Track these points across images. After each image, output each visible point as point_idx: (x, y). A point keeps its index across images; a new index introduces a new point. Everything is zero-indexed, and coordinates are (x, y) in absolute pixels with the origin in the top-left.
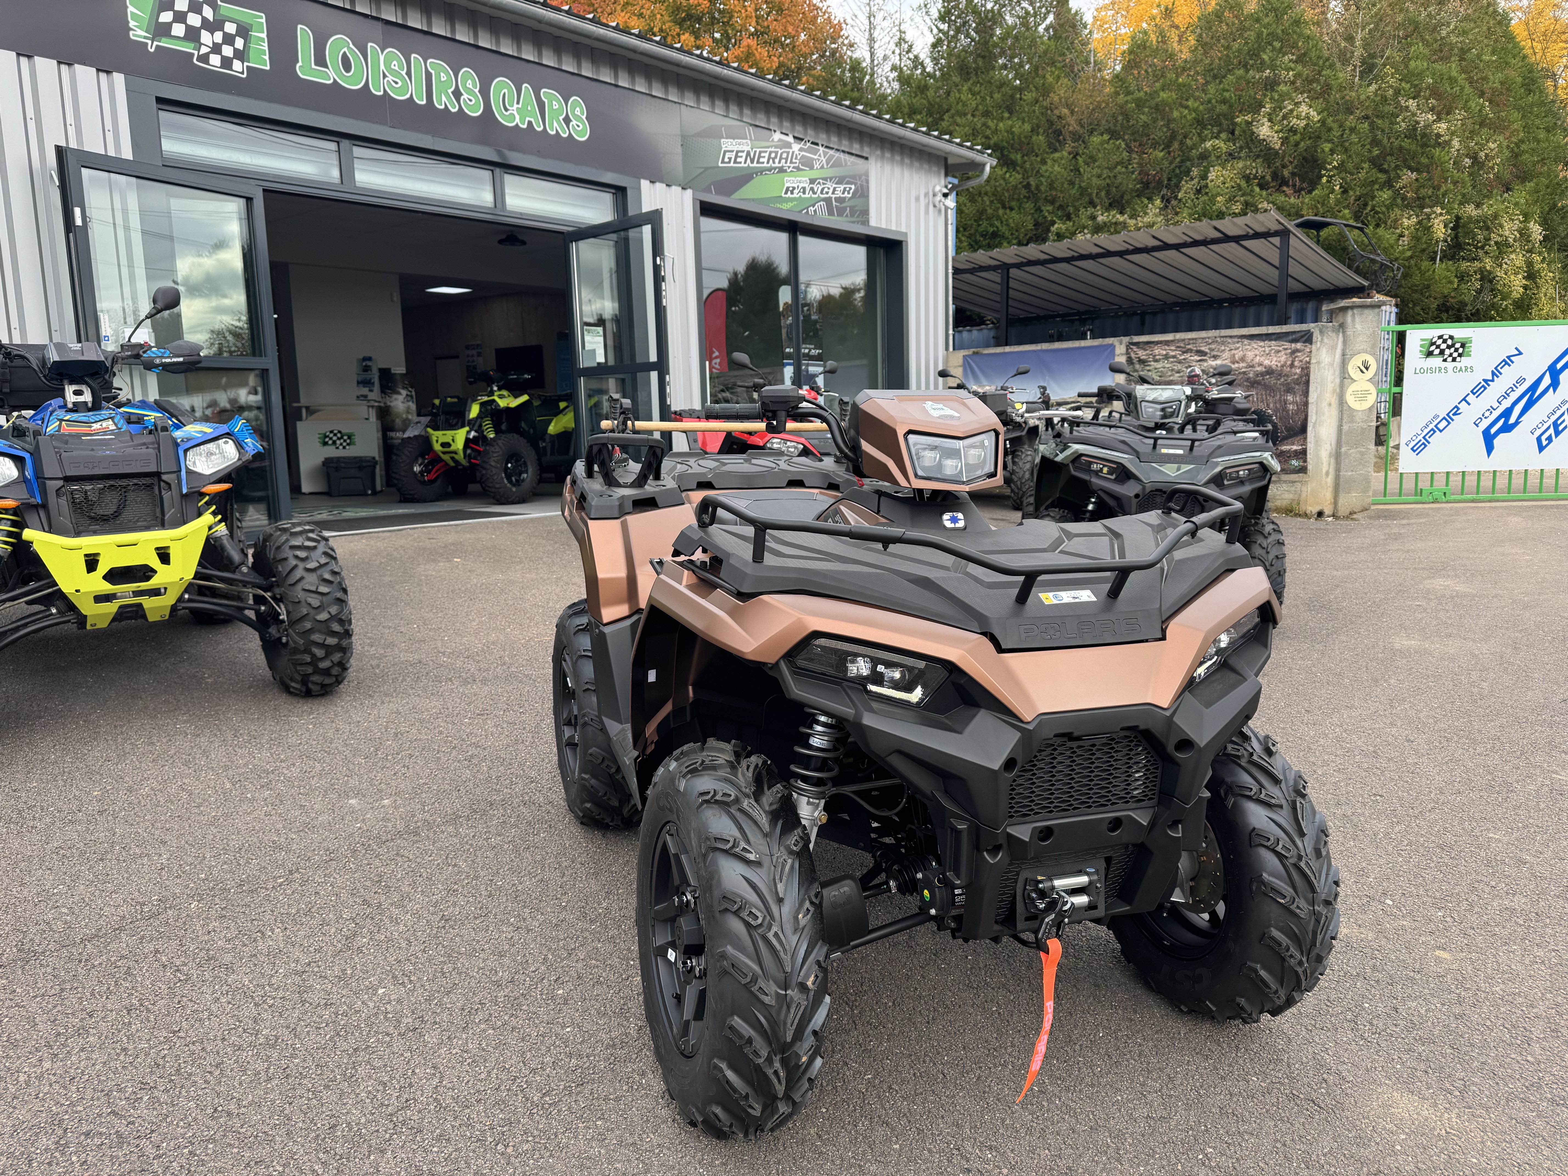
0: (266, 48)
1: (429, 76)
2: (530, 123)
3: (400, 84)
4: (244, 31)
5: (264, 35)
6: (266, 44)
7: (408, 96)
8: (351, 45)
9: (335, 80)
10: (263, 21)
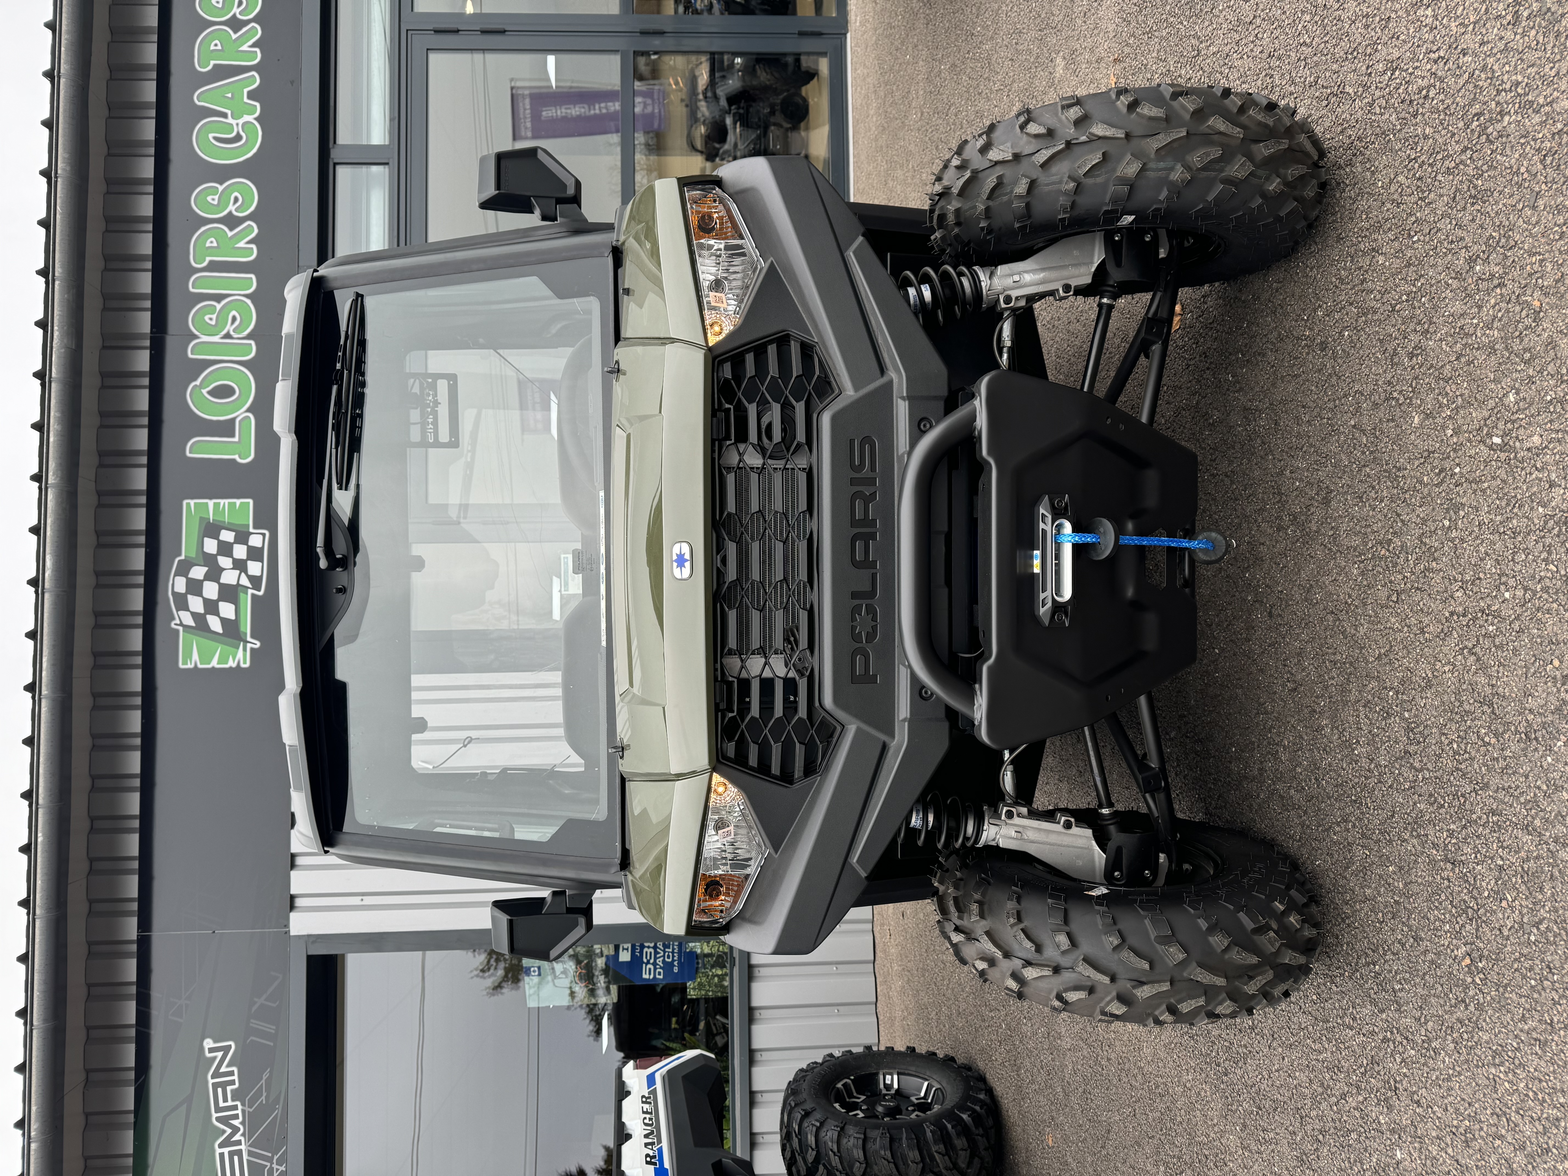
0: (227, 501)
1: (214, 266)
2: (252, 95)
4: (212, 529)
5: (211, 503)
6: (222, 501)
7: (249, 301)
8: (198, 382)
9: (248, 410)
10: (192, 502)
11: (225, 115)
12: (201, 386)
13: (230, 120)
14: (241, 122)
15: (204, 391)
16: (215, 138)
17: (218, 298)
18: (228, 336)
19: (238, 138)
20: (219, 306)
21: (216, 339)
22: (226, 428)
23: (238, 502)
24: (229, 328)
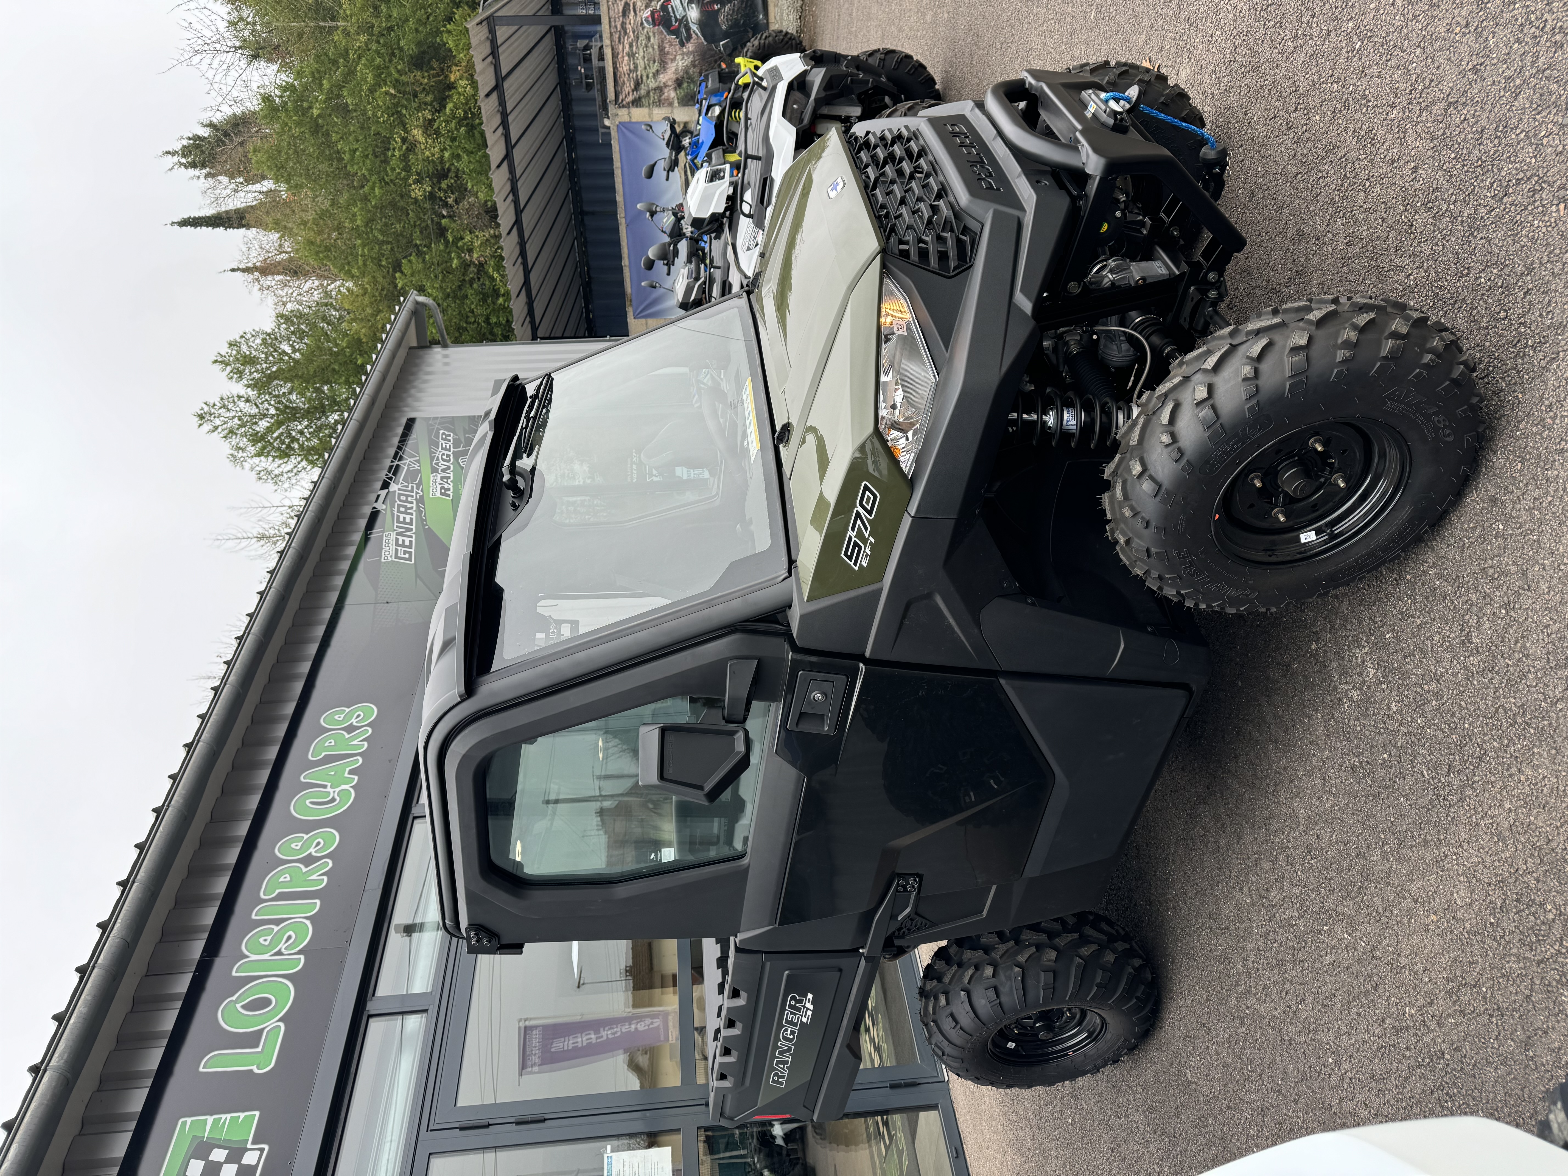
0: (229, 1116)
1: (282, 897)
2: (351, 772)
3: (291, 933)
4: (201, 1149)
5: (210, 1119)
6: (223, 1116)
7: (308, 922)
8: (234, 998)
9: (280, 1020)
10: (189, 1120)
11: (325, 787)
12: (236, 1001)
13: (329, 789)
14: (337, 790)
15: (238, 1006)
16: (312, 803)
17: (277, 922)
18: (279, 953)
19: (333, 800)
20: (276, 929)
21: (266, 957)
22: (252, 1040)
23: (242, 1115)
24: (282, 946)
